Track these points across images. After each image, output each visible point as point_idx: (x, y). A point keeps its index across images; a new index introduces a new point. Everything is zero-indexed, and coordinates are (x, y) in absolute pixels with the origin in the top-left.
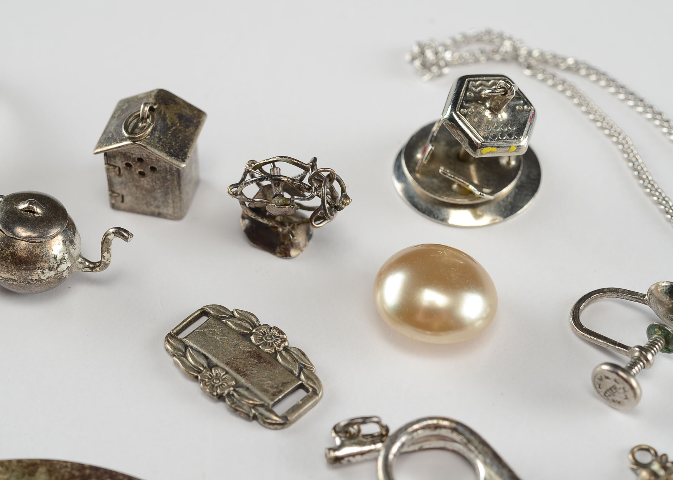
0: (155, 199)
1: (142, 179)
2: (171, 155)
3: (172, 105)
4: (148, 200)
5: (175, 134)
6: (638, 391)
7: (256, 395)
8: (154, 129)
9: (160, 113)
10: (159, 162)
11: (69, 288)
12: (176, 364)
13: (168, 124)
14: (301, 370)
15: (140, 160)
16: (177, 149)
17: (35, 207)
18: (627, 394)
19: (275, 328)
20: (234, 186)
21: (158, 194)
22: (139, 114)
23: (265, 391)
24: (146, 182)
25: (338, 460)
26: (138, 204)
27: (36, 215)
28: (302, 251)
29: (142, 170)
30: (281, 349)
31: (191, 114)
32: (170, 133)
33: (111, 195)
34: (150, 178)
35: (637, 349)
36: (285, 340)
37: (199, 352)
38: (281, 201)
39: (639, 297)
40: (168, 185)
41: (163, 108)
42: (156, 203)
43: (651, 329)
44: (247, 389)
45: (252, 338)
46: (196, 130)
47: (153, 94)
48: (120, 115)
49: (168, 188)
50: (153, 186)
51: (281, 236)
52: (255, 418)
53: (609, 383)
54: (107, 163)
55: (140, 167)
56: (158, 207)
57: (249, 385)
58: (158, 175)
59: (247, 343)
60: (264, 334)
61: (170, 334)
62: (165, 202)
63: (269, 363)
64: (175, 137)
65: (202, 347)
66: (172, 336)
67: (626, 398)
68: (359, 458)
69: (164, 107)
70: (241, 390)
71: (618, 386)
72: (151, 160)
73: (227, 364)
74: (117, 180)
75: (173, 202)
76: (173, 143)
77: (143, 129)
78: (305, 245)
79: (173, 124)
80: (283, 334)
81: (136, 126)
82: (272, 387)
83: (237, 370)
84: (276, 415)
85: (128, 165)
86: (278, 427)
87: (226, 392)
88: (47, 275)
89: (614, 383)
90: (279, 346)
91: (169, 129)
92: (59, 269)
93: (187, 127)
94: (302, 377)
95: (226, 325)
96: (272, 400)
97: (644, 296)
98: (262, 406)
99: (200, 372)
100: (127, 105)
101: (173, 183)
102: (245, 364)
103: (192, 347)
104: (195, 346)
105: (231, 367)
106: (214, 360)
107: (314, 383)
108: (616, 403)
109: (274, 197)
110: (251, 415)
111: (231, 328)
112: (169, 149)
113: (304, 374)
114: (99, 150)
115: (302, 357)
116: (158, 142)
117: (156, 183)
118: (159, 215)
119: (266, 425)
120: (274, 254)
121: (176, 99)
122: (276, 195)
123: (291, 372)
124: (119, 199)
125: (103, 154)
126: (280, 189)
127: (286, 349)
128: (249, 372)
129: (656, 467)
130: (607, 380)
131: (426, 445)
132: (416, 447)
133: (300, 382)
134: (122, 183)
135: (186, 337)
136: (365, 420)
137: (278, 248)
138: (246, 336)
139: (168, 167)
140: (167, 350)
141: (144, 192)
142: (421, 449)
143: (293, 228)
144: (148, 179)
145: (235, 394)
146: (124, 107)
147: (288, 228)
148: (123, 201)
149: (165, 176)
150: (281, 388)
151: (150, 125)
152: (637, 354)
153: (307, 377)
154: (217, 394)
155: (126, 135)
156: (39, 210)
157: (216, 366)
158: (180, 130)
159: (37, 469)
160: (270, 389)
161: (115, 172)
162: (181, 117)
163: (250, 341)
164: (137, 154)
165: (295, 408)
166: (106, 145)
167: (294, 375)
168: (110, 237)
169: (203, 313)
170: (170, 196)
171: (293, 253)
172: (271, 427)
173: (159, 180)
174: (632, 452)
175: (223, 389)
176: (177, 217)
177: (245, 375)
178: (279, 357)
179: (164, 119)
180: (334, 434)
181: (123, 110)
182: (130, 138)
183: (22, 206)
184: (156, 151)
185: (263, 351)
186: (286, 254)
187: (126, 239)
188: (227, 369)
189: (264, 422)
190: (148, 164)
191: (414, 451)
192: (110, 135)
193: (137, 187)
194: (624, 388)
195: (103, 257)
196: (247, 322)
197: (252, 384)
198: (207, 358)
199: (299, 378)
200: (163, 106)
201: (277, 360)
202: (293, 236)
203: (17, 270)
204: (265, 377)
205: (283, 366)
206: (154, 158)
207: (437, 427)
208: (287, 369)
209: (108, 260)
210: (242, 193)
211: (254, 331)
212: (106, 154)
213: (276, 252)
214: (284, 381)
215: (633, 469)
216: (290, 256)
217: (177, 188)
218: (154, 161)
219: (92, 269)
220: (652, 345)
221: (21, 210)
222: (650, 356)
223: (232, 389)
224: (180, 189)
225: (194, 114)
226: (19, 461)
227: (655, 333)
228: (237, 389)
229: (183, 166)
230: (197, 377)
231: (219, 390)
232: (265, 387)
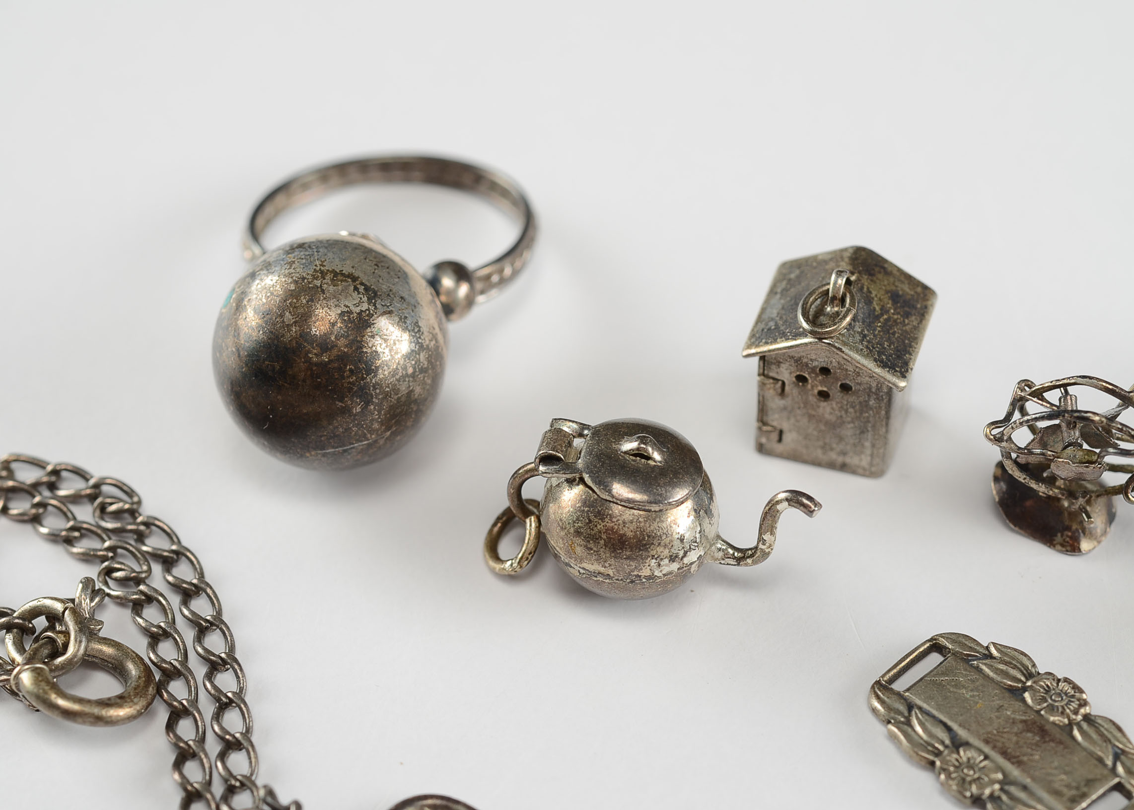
0: (841, 439)
1: (823, 404)
2: (884, 365)
3: (880, 276)
4: (827, 441)
5: (887, 328)
7: (1040, 800)
8: (854, 319)
9: (861, 289)
10: (859, 375)
11: (692, 591)
12: (892, 737)
13: (875, 309)
14: (1117, 757)
15: (825, 371)
16: (892, 354)
17: (650, 449)
19: (1066, 680)
20: (995, 424)
21: (848, 431)
22: (828, 290)
23: (1057, 793)
24: (828, 410)
26: (807, 447)
27: (652, 462)
28: (1099, 542)
29: (825, 389)
30: (1079, 718)
31: (912, 293)
32: (880, 326)
33: (760, 429)
34: (837, 403)
36: (1085, 703)
37: (934, 717)
38: (1079, 454)
40: (868, 417)
41: (865, 280)
42: (841, 447)
44: (1025, 788)
45: (1027, 695)
46: (921, 321)
47: (847, 255)
48: (785, 290)
49: (868, 422)
50: (841, 416)
51: (1066, 514)
54: (763, 374)
55: (822, 383)
56: (844, 453)
57: (1028, 781)
58: (852, 399)
59: (1018, 705)
60: (1048, 690)
61: (878, 683)
62: (858, 447)
63: (1061, 742)
64: (888, 333)
65: (939, 709)
66: (882, 687)
69: (867, 279)
70: (1013, 789)
72: (844, 372)
73: (987, 742)
74: (775, 403)
75: (873, 446)
76: (886, 343)
77: (836, 318)
78: (1105, 533)
79: (884, 310)
80: (1081, 691)
81: (820, 311)
82: (1068, 786)
83: (1004, 754)
85: (801, 379)
87: (987, 792)
88: (666, 570)
90: (1076, 713)
91: (877, 318)
92: (686, 560)
93: (907, 315)
94: (1120, 769)
95: (977, 669)
99: (938, 753)
100: (797, 272)
101: (878, 413)
102: (1017, 743)
103: (920, 708)
104: (925, 706)
105: (994, 748)
106: (962, 733)
109: (1065, 448)
111: (987, 677)
112: (880, 354)
113: (1122, 764)
114: (753, 351)
115: (1119, 735)
116: (861, 341)
117: (846, 411)
118: (843, 468)
120: (1050, 547)
121: (886, 266)
122: (1070, 445)
123: (1101, 760)
124: (775, 436)
125: (757, 358)
126: (1077, 433)
127: (1087, 718)
128: (1025, 759)
133: (1117, 780)
134: (785, 408)
135: (908, 690)
137: (1059, 535)
138: (1016, 693)
139: (874, 385)
140: (874, 710)
141: (823, 428)
143: (1088, 502)
144: (834, 404)
145: (1004, 798)
146: (792, 276)
147: (1081, 501)
148: (780, 440)
149: (866, 401)
150: (1085, 789)
151: (849, 310)
153: (1128, 771)
154: (972, 796)
155: (805, 325)
156: (657, 456)
157: (967, 744)
158: (895, 321)
160: (1065, 790)
161: (775, 390)
162: (895, 297)
163: (1024, 700)
164: (821, 358)
166: (767, 343)
167: (1105, 765)
168: (779, 507)
169: (935, 646)
170: (870, 435)
171: (1085, 545)
173: (853, 407)
175: (982, 787)
176: (874, 472)
177: (1019, 763)
178: (1076, 733)
179: (869, 301)
181: (790, 280)
182: (813, 333)
183: (629, 445)
184: (857, 357)
185: (1047, 721)
186: (1072, 548)
187: (810, 512)
188: (987, 749)
190: (837, 379)
192: (772, 325)
193: (811, 417)
195: (761, 539)
196: (1015, 667)
197: (1034, 779)
198: (949, 729)
199: (1114, 769)
200: (866, 277)
201: (1073, 738)
202: (1089, 517)
203: (615, 557)
204: (1056, 768)
205: (1085, 749)
206: (851, 368)
208: (1091, 754)
209: (770, 546)
210: (1010, 439)
211: (1029, 683)
212: (763, 358)
213: (1055, 542)
214: (1091, 776)
216: (1080, 550)
217: (884, 423)
218: (849, 374)
219: (739, 560)
221: (626, 453)
223: (997, 786)
224: (887, 424)
225: (916, 292)
228: (1006, 787)
229: (902, 384)
230: (933, 763)
231: (974, 789)
232: (1057, 786)
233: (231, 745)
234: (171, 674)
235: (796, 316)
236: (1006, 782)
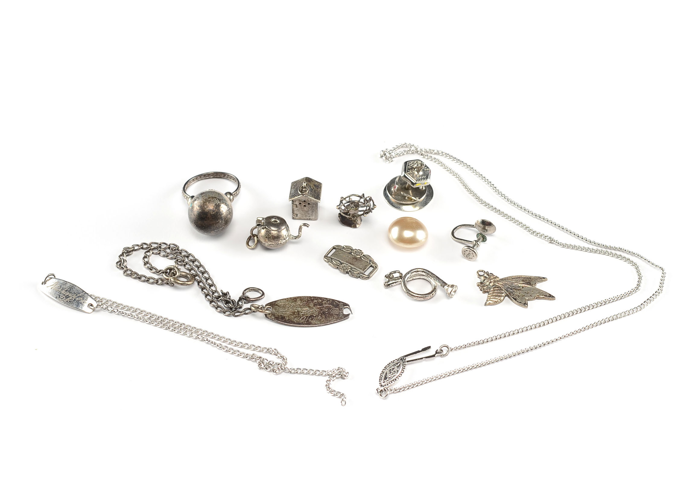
0: (309, 214)
1: (305, 208)
2: (315, 198)
3: (311, 182)
4: (306, 215)
5: (315, 191)
6: (477, 253)
7: (358, 270)
8: (309, 191)
9: (309, 185)
10: (311, 201)
12: (329, 265)
14: (370, 261)
15: (305, 201)
16: (317, 196)
17: (277, 220)
18: (474, 255)
19: (359, 250)
20: (338, 206)
21: (310, 212)
22: (303, 186)
23: (360, 269)
24: (306, 209)
25: (389, 285)
26: (302, 217)
27: (277, 222)
28: (360, 225)
30: (362, 256)
31: (318, 184)
33: (293, 214)
35: (475, 241)
36: (363, 253)
37: (336, 260)
38: (354, 209)
39: (472, 226)
43: (477, 235)
44: (355, 269)
45: (352, 253)
46: (320, 189)
47: (304, 179)
48: (294, 188)
49: (314, 210)
51: (353, 221)
52: (359, 277)
53: (468, 252)
54: (293, 204)
55: (304, 204)
57: (355, 267)
58: (310, 206)
59: (351, 255)
60: (356, 252)
61: (325, 256)
62: (312, 215)
63: (360, 260)
65: (337, 258)
66: (326, 257)
67: (473, 256)
68: (395, 284)
70: (353, 269)
71: (470, 253)
73: (347, 262)
74: (295, 209)
75: (315, 214)
76: (315, 194)
77: (305, 191)
78: (361, 223)
79: (313, 188)
80: (362, 251)
81: (302, 190)
83: (350, 264)
84: (366, 275)
85: (300, 203)
86: (367, 279)
87: (349, 270)
88: (283, 242)
89: (469, 252)
90: (361, 255)
91: (313, 190)
92: (287, 239)
93: (318, 189)
94: (371, 263)
95: (342, 250)
96: (364, 271)
97: (474, 225)
98: (361, 273)
99: (338, 266)
100: (295, 184)
101: (315, 208)
102: (352, 262)
103: (334, 259)
104: (334, 258)
105: (348, 263)
106: (342, 262)
107: (375, 265)
108: (470, 259)
109: (351, 208)
110: (358, 276)
111: (345, 251)
112: (314, 196)
113: (371, 262)
114: (291, 199)
115: (370, 257)
116: (311, 195)
117: (309, 208)
118: (308, 219)
119: (363, 279)
120: (351, 227)
121: (312, 180)
122: (352, 207)
123: (367, 262)
124: (296, 215)
125: (291, 201)
126: (353, 205)
127: (363, 255)
129: (486, 275)
130: (467, 251)
131: (414, 278)
132: (411, 279)
133: (371, 265)
134: (298, 210)
135: (331, 256)
136: (395, 272)
137: (352, 225)
138: (350, 253)
139: (314, 202)
140: (325, 261)
141: (305, 212)
142: (413, 280)
143: (357, 218)
144: (307, 207)
145: (352, 271)
146: (295, 185)
147: (355, 218)
148: (297, 216)
149: (313, 206)
150: (365, 267)
151: (308, 189)
152: (475, 243)
153: (373, 263)
154: (346, 272)
155: (300, 193)
156: (278, 221)
159: (297, 299)
160: (362, 268)
161: (295, 206)
162: (315, 185)
163: (352, 254)
164: (304, 199)
165: (371, 273)
166: (293, 198)
167: (368, 263)
168: (302, 227)
169: (334, 248)
170: (314, 212)
171: (357, 226)
172: (365, 279)
174: (478, 272)
175: (347, 270)
176: (316, 219)
177: (353, 265)
178: (362, 258)
179: (310, 187)
180: (386, 278)
181: (294, 185)
182: (302, 194)
183: (273, 220)
184: (311, 197)
185: (357, 257)
186: (355, 227)
187: (308, 227)
188: (347, 263)
189: (363, 278)
190: (307, 202)
191: (411, 280)
192: (293, 194)
193: (302, 210)
194: (472, 253)
195: (299, 234)
196: (349, 249)
198: (340, 261)
200: (309, 183)
201: (362, 259)
202: (357, 220)
203: (274, 241)
204: (359, 265)
205: (364, 261)
206: (309, 200)
207: (417, 271)
208: (366, 261)
209: (301, 235)
210: (341, 208)
211: (352, 251)
212: (293, 201)
214: (366, 265)
215: (478, 277)
216: (356, 227)
219: (295, 238)
220: (479, 239)
221: (272, 221)
222: (478, 243)
223: (350, 269)
224: (317, 210)
226: (290, 298)
227: (479, 236)
229: (319, 201)
230: (338, 267)
232: (360, 267)
233: (211, 286)
234: (195, 276)
235: (298, 192)
236: (351, 268)
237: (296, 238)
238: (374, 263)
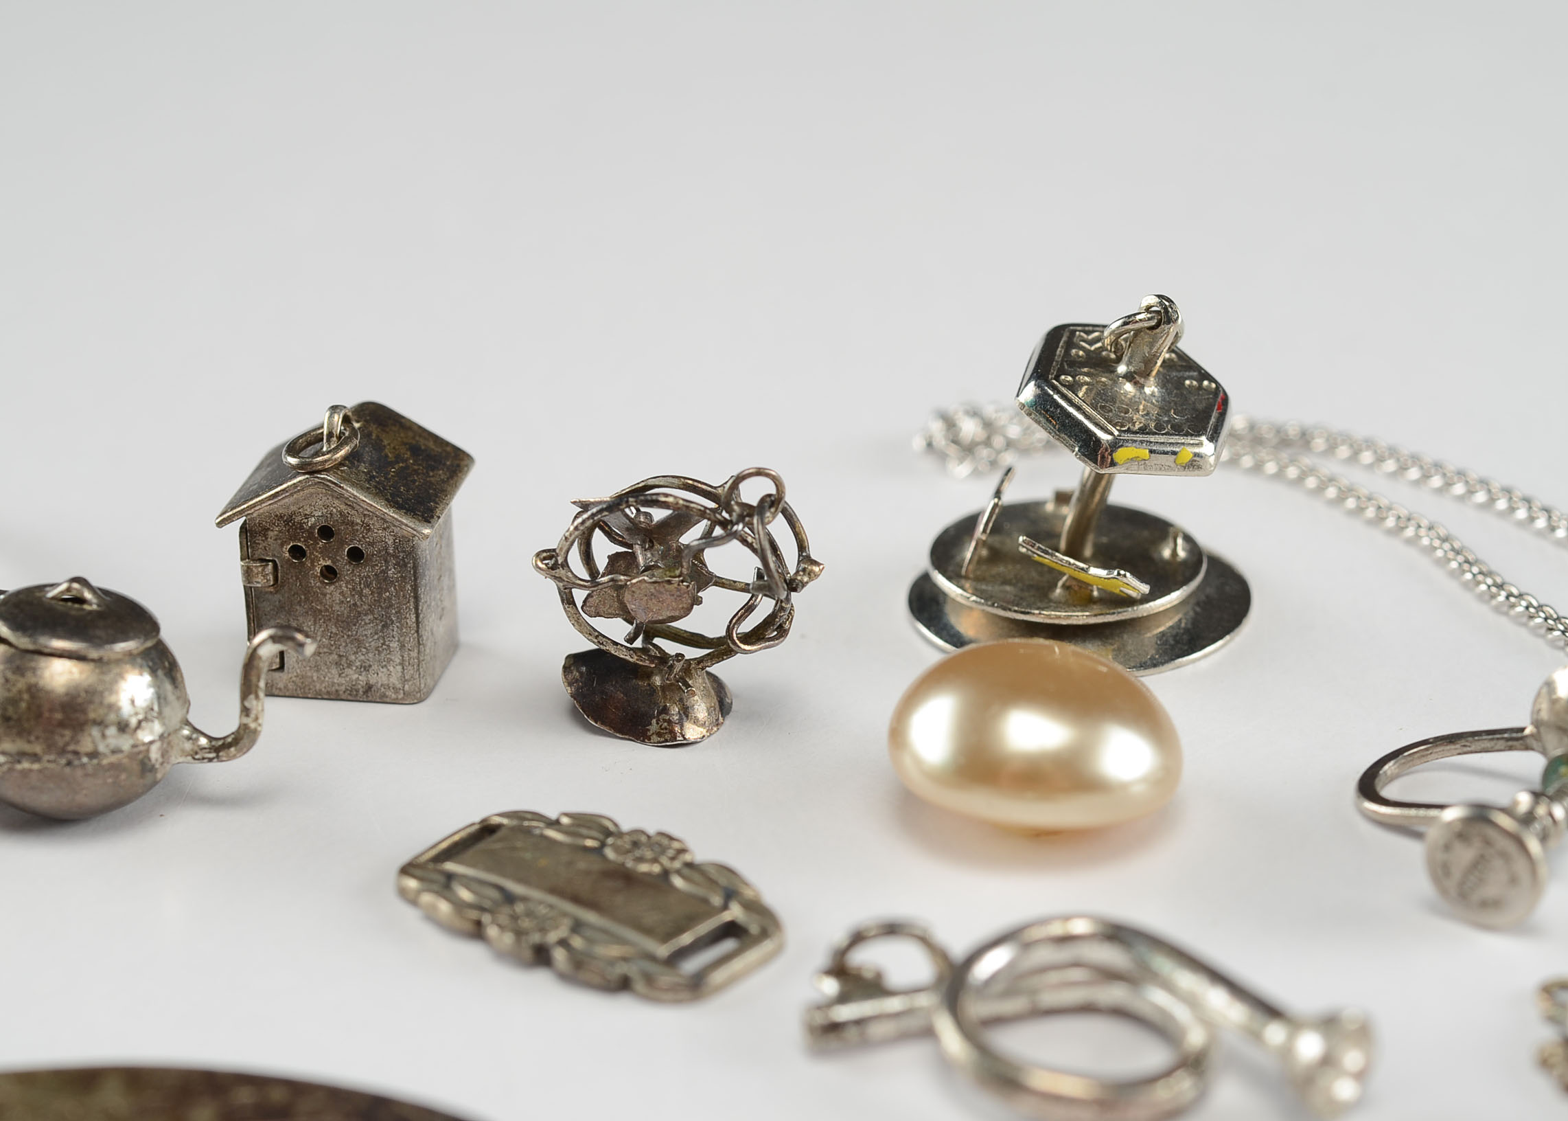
1: (330, 589)
2: (399, 507)
3: (395, 429)
4: (342, 651)
5: (404, 476)
6: (1541, 869)
7: (624, 941)
8: (356, 458)
9: (369, 436)
10: (369, 530)
12: (431, 917)
13: (387, 456)
14: (727, 898)
15: (325, 532)
16: (412, 499)
19: (660, 835)
21: (368, 627)
22: (322, 433)
23: (648, 931)
24: (337, 597)
25: (834, 1028)
26: (317, 668)
27: (86, 607)
28: (710, 732)
29: (329, 563)
30: (677, 865)
31: (440, 450)
32: (394, 472)
34: (347, 582)
35: (1525, 798)
36: (682, 851)
37: (486, 882)
39: (1513, 734)
40: (389, 599)
41: (373, 428)
42: (358, 659)
43: (1550, 773)
44: (605, 931)
45: (608, 852)
46: (451, 477)
49: (391, 606)
50: (355, 604)
51: (659, 693)
52: (627, 985)
53: (1469, 851)
54: (246, 553)
55: (325, 552)
56: (366, 668)
57: (606, 924)
58: (366, 571)
59: (594, 860)
60: (635, 844)
61: (411, 863)
63: (652, 887)
64: (406, 479)
65: (486, 871)
66: (418, 867)
67: (1514, 880)
68: (884, 1027)
69: (377, 428)
70: (586, 934)
71: (1489, 853)
72: (350, 528)
73: (553, 891)
74: (268, 599)
76: (402, 488)
77: (331, 454)
83: (576, 899)
85: (296, 553)
86: (683, 995)
87: (552, 937)
88: (114, 744)
89: (1480, 847)
90: (673, 860)
91: (391, 463)
92: (141, 735)
93: (432, 468)
94: (731, 909)
95: (542, 835)
96: (666, 946)
98: (641, 957)
99: (486, 910)
101: (402, 589)
102: (594, 889)
103: (464, 875)
104: (471, 872)
105: (561, 896)
106: (518, 890)
107: (763, 919)
108: (1487, 911)
109: (641, 573)
110: (617, 977)
111: (554, 842)
112: (393, 494)
113: (736, 904)
114: (228, 514)
115: (731, 876)
116: (368, 481)
117: (361, 594)
118: (368, 694)
119: (654, 996)
120: (643, 742)
121: (403, 421)
123: (705, 901)
127: (690, 865)
130: (1464, 844)
131: (1048, 998)
133: (729, 918)
135: (448, 860)
137: (654, 721)
138: (595, 851)
140: (404, 891)
141: (334, 629)
144: (344, 585)
145: (575, 940)
147: (677, 667)
149: (383, 572)
150: (685, 925)
153: (742, 910)
154: (532, 947)
156: (96, 601)
157: (524, 899)
158: (416, 471)
160: (658, 928)
161: (265, 576)
162: (415, 450)
163: (603, 856)
164: (317, 509)
165: (720, 965)
166: (246, 501)
167: (710, 906)
168: (261, 651)
169: (486, 826)
170: (395, 630)
171: (689, 733)
172: (667, 997)
173: (368, 586)
175: (545, 934)
176: (412, 695)
177: (594, 909)
178: (674, 878)
179: (378, 447)
183: (57, 592)
185: (634, 870)
186: (670, 739)
187: (301, 647)
188: (552, 899)
189: (653, 991)
190: (342, 543)
191: (1019, 1016)
192: (250, 493)
194: (1505, 854)
195: (245, 711)
196: (589, 829)
197: (616, 921)
198: (501, 889)
199: (724, 910)
200: (375, 426)
201: (670, 884)
204: (645, 911)
205: (683, 892)
206: (357, 519)
208: (694, 897)
209: (256, 719)
211: (610, 841)
212: (244, 528)
216: (682, 738)
217: (412, 606)
218: (357, 530)
219: (217, 749)
223: (565, 930)
225: (445, 451)
227: (1561, 777)
228: (578, 932)
229: (427, 531)
230: (478, 924)
231: (536, 938)
232: (647, 924)
236: (578, 927)
237: (222, 748)
238: (756, 907)
